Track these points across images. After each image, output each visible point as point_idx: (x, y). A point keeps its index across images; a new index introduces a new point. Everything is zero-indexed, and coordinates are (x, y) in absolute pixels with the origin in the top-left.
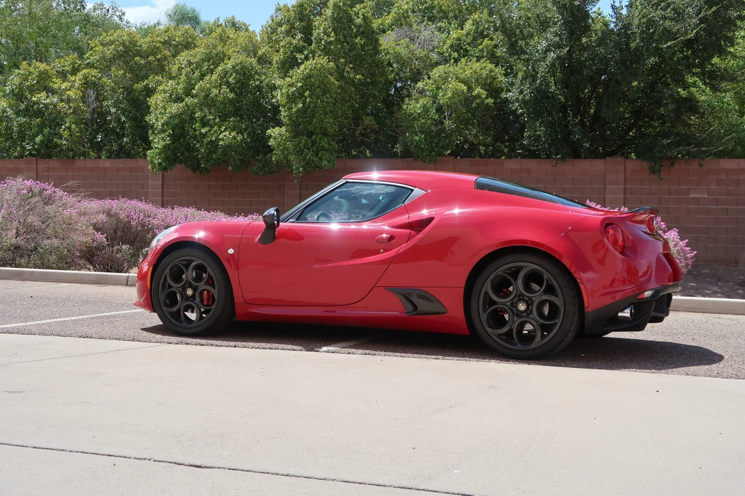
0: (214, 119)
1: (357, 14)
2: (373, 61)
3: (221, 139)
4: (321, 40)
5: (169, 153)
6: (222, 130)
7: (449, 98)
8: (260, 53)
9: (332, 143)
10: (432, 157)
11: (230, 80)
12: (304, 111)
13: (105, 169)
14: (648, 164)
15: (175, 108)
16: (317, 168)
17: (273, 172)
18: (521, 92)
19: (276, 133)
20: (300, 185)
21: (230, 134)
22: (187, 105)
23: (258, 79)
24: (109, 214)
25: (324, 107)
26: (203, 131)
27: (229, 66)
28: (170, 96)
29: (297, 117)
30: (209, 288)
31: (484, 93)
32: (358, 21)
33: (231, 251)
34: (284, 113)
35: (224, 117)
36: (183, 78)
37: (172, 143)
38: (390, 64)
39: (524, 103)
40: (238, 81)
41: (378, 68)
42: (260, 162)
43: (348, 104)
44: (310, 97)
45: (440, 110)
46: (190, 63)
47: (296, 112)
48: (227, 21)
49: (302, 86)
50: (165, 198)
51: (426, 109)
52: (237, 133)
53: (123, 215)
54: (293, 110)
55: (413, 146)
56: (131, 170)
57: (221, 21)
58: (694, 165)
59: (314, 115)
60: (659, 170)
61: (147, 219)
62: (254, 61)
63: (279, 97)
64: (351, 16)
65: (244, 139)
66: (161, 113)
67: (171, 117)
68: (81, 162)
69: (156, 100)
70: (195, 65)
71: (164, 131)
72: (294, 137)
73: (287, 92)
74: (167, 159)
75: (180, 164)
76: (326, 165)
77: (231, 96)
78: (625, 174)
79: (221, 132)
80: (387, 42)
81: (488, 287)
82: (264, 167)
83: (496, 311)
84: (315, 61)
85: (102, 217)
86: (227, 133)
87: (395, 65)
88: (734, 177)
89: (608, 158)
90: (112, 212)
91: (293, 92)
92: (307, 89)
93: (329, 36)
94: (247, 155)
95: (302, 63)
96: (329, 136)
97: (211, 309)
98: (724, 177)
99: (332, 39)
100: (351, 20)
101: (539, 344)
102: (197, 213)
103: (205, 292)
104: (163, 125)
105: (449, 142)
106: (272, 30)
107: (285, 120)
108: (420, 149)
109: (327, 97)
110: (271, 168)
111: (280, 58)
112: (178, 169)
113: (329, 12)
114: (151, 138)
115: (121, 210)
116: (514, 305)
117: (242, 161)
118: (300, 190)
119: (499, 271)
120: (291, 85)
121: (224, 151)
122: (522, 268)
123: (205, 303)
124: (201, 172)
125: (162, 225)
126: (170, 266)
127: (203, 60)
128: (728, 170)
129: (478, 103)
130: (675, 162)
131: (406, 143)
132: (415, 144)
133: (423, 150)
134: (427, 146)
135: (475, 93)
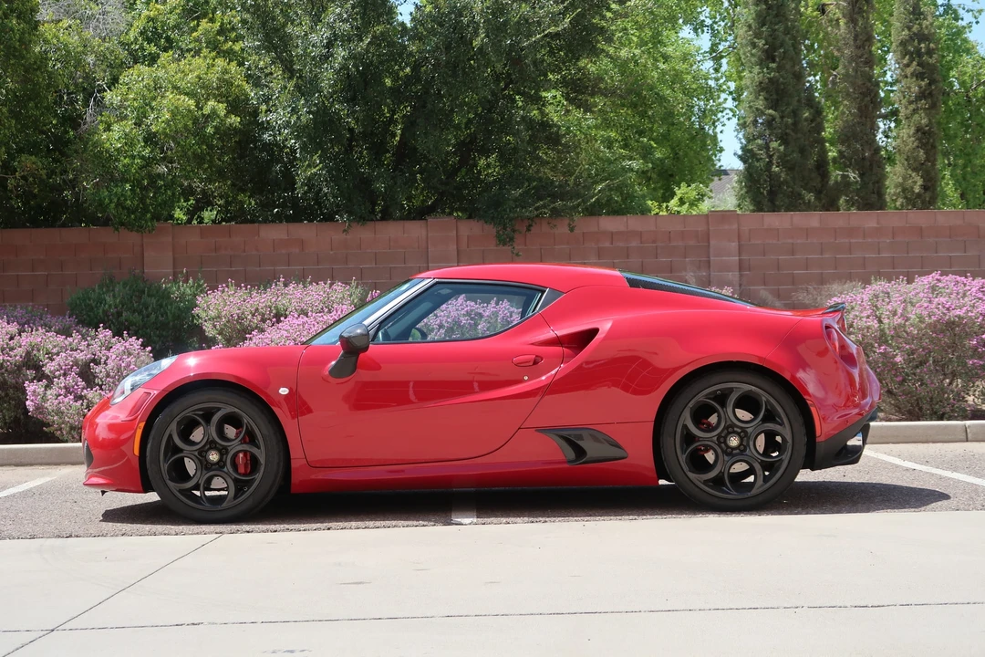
7: (167, 122)
10: (146, 222)
14: (495, 230)
18: (294, 111)
30: (245, 447)
31: (221, 108)
33: (284, 391)
39: (299, 131)
45: (150, 139)
51: (130, 142)
55: (113, 205)
58: (562, 228)
60: (512, 239)
78: (458, 245)
81: (687, 419)
83: (697, 450)
88: (621, 244)
89: (430, 220)
97: (253, 480)
98: (607, 244)
101: (761, 490)
103: (241, 455)
105: (174, 194)
108: (124, 208)
116: (722, 440)
119: (701, 397)
122: (731, 390)
123: (242, 470)
126: (177, 419)
128: (612, 233)
129: (216, 127)
130: (534, 224)
131: (100, 200)
132: (115, 200)
133: (130, 211)
134: (136, 203)
135: (207, 110)
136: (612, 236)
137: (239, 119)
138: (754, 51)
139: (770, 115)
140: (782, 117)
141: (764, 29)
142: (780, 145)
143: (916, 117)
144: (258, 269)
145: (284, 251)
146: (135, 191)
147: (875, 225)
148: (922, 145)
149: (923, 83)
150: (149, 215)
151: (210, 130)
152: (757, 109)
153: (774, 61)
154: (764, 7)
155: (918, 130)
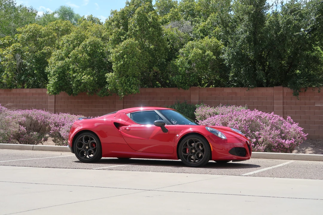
0: (79, 69)
1: (150, 17)
2: (158, 39)
3: (82, 79)
4: (132, 29)
5: (57, 86)
6: (83, 74)
8: (103, 35)
9: (138, 80)
11: (88, 49)
12: (123, 65)
13: (26, 94)
14: (293, 91)
15: (60, 63)
16: (130, 93)
17: (109, 95)
19: (109, 75)
20: (123, 101)
21: (87, 77)
22: (66, 62)
23: (102, 49)
24: (27, 117)
25: (133, 63)
26: (74, 75)
27: (87, 42)
28: (58, 57)
29: (120, 68)
31: (211, 54)
32: (150, 20)
34: (114, 66)
35: (84, 68)
36: (65, 48)
37: (58, 81)
38: (168, 40)
40: (91, 50)
41: (161, 43)
42: (102, 90)
43: (145, 61)
44: (127, 58)
46: (68, 41)
47: (120, 66)
48: (89, 17)
49: (122, 53)
50: (56, 108)
52: (91, 76)
53: (34, 118)
54: (119, 65)
56: (39, 94)
57: (86, 17)
58: (317, 91)
59: (128, 67)
60: (298, 94)
61: (46, 119)
62: (99, 40)
63: (112, 58)
64: (147, 18)
65: (94, 79)
66: (53, 66)
67: (58, 68)
68: (14, 91)
69: (51, 60)
70: (70, 42)
71: (55, 75)
72: (119, 77)
73: (115, 56)
74: (56, 88)
75: (63, 91)
76: (134, 91)
77: (88, 58)
78: (283, 95)
79: (83, 76)
80: (167, 29)
82: (104, 92)
84: (129, 40)
85: (24, 119)
86: (86, 76)
87: (170, 41)
89: (275, 87)
90: (29, 116)
91: (118, 55)
92: (125, 54)
93: (136, 27)
94: (96, 87)
95: (123, 41)
96: (136, 77)
99: (137, 29)
100: (147, 20)
102: (70, 116)
104: (54, 72)
106: (109, 24)
107: (115, 69)
108: (179, 82)
109: (135, 59)
110: (108, 93)
111: (112, 38)
112: (62, 94)
113: (136, 16)
114: (49, 78)
115: (33, 115)
117: (93, 90)
118: (123, 104)
120: (117, 52)
121: (84, 85)
124: (73, 95)
125: (53, 122)
127: (74, 39)
129: (208, 59)
130: (307, 90)
131: (172, 80)
132: (177, 80)
133: (181, 83)
134: (183, 81)
135: (206, 54)
137: (215, 57)
144: (223, 101)
145: (231, 96)
146: (183, 77)
150: (187, 85)
151: (207, 60)
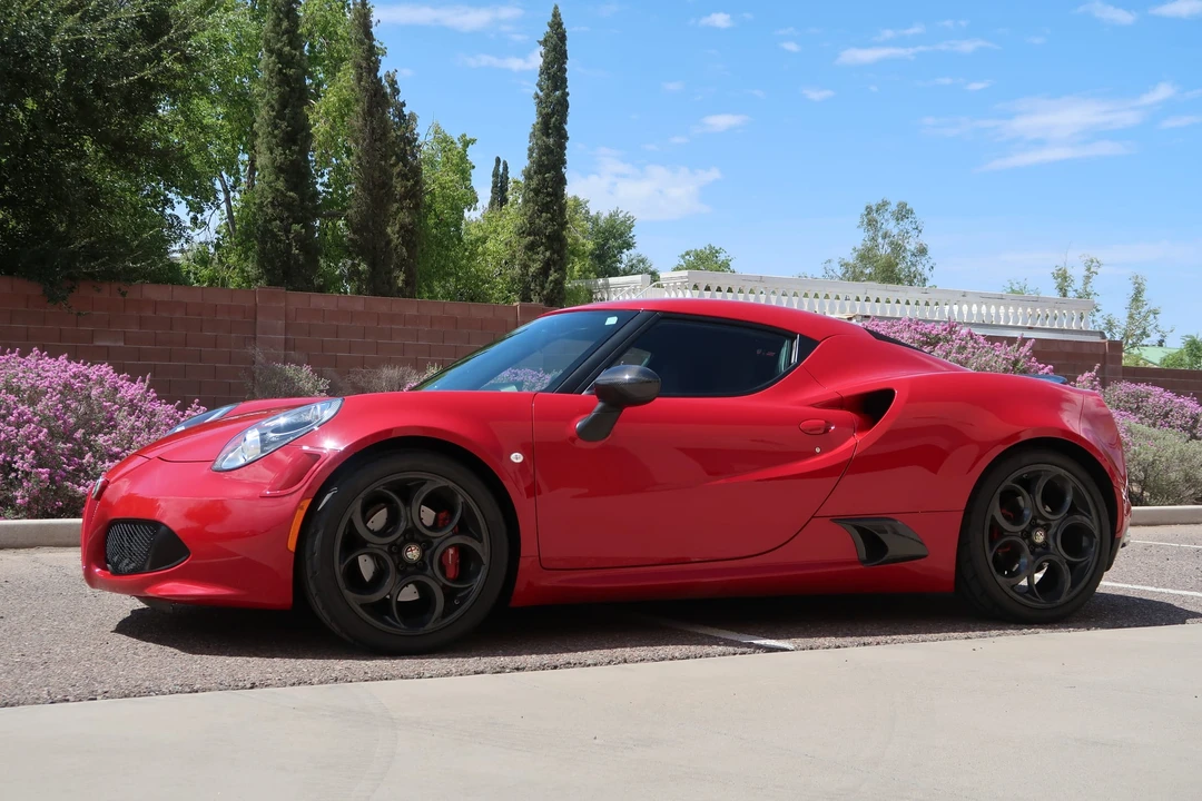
33: (517, 458)
88: (164, 315)
98: (149, 313)
103: (451, 551)
122: (1041, 473)
123: (451, 573)
128: (156, 302)
130: (76, 285)
136: (156, 305)
138: (276, 132)
139: (291, 197)
140: (302, 201)
141: (287, 111)
142: (302, 228)
143: (401, 215)
147: (416, 313)
148: (406, 243)
149: (409, 184)
152: (278, 190)
153: (295, 143)
154: (288, 89)
155: (402, 227)
